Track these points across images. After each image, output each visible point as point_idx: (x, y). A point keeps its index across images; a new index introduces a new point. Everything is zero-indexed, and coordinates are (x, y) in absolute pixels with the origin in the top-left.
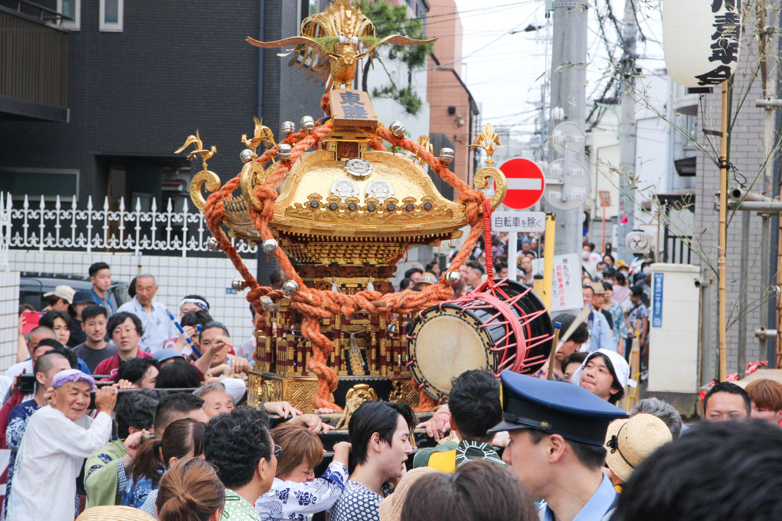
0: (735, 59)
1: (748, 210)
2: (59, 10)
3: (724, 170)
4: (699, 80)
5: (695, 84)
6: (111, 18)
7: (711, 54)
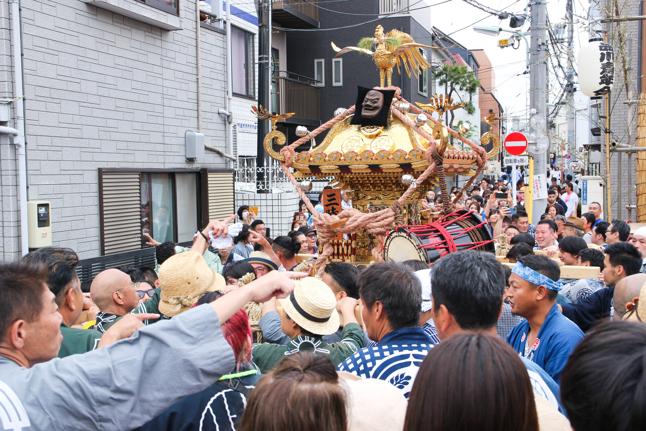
0: (612, 83)
1: (620, 152)
2: (316, 79)
3: (608, 134)
4: (595, 94)
5: (593, 95)
6: (337, 81)
7: (600, 81)
